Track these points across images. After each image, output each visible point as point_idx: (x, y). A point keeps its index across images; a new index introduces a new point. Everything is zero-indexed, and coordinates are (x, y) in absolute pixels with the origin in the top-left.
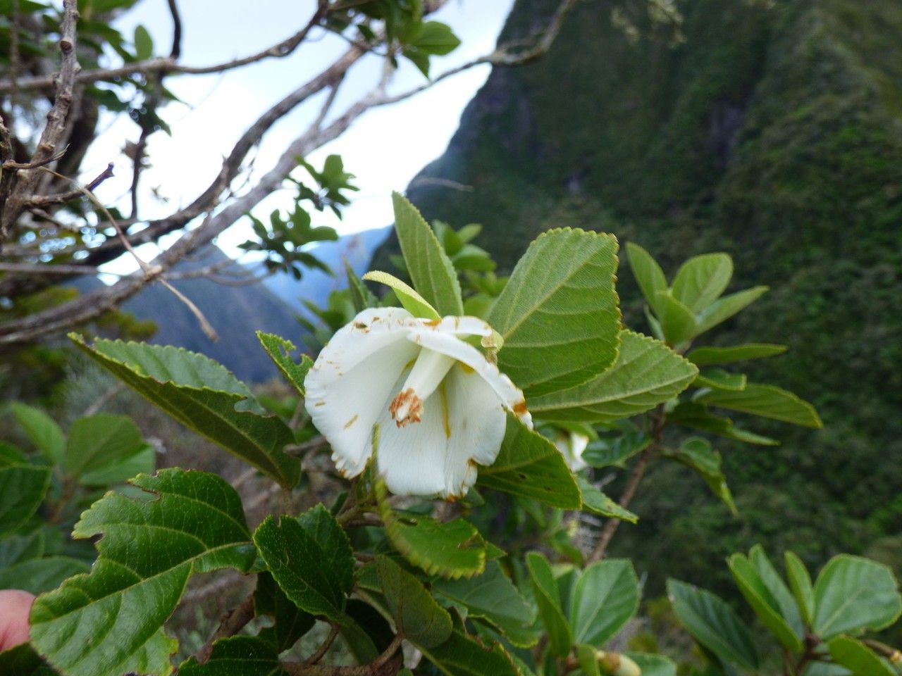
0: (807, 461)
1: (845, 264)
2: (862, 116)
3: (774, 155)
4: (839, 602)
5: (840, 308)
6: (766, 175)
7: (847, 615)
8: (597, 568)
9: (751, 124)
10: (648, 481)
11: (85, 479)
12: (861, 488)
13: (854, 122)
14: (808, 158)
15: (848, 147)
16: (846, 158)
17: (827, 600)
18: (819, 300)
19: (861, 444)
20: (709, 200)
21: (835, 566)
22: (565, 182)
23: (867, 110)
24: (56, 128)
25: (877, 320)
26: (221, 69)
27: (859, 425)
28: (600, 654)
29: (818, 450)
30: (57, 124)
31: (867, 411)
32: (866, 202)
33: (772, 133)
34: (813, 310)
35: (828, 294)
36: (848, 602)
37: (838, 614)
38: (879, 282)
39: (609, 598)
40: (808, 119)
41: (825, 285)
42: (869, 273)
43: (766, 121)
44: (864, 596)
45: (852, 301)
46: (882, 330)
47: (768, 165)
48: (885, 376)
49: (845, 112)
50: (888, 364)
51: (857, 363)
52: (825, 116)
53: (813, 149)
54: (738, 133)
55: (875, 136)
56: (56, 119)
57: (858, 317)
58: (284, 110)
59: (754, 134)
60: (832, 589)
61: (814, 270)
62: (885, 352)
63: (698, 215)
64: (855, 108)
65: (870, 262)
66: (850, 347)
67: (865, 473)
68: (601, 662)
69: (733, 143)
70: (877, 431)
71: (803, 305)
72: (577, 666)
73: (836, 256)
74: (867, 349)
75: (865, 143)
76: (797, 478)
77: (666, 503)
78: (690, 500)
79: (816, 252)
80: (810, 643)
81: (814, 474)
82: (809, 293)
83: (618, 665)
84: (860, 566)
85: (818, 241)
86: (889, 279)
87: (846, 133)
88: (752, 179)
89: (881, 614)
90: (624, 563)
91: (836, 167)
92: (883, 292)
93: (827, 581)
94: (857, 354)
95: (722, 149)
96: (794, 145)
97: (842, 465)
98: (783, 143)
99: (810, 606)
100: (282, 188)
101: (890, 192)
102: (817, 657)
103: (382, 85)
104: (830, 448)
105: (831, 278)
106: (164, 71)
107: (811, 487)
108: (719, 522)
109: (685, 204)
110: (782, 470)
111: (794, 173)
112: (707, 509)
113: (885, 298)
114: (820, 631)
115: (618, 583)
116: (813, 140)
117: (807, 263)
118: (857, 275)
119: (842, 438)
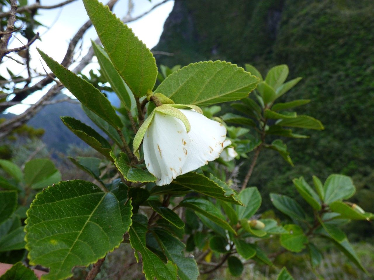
0: (316, 153)
1: (326, 73)
2: (328, 11)
3: (295, 31)
4: (332, 191)
5: (325, 91)
6: (292, 40)
7: (336, 196)
8: (244, 192)
9: (284, 18)
10: (256, 169)
11: (34, 187)
12: (337, 161)
13: (325, 14)
14: (308, 31)
15: (324, 24)
16: (323, 29)
17: (328, 191)
18: (316, 89)
19: (336, 144)
20: (270, 52)
21: (330, 179)
22: (211, 50)
23: (330, 8)
24: (13, 19)
25: (339, 94)
26: (61, 5)
27: (335, 137)
28: (249, 222)
29: (320, 148)
30: (13, 18)
31: (338, 131)
32: (332, 47)
33: (293, 21)
34: (314, 93)
35: (320, 86)
36: (336, 191)
37: (332, 196)
38: (339, 79)
39: (250, 202)
40: (307, 14)
41: (319, 82)
42: (335, 76)
43: (290, 17)
44: (341, 188)
45: (329, 88)
46: (341, 98)
47: (292, 35)
48: (343, 116)
49: (322, 10)
50: (344, 112)
51: (333, 113)
52: (313, 12)
53: (310, 27)
54: (279, 23)
55: (334, 19)
56: (13, 15)
57: (332, 94)
58: (89, 25)
59: (286, 23)
60: (330, 187)
61: (314, 77)
62: (343, 107)
63: (266, 59)
64: (325, 7)
65: (335, 71)
66: (330, 106)
67: (338, 155)
68: (250, 224)
69: (278, 27)
70: (342, 138)
71: (310, 92)
72: (241, 227)
73: (322, 70)
74: (336, 106)
75: (330, 22)
76: (313, 160)
77: (264, 177)
78: (273, 174)
79: (314, 70)
80: (323, 207)
81: (319, 158)
82: (312, 86)
83: (256, 224)
84: (339, 178)
85: (315, 65)
86: (343, 77)
87: (322, 19)
88: (286, 42)
89: (347, 193)
90: (254, 188)
91: (319, 33)
92: (341, 83)
93: (328, 185)
94: (333, 109)
95: (273, 30)
96: (302, 25)
97: (330, 153)
98: (298, 25)
99: (323, 194)
100: (92, 62)
101: (341, 41)
102: (326, 211)
103: (129, 13)
104: (325, 147)
105: (321, 79)
106: (34, 11)
107: (319, 163)
108: (285, 181)
109: (261, 55)
110: (307, 158)
111: (303, 38)
112: (280, 177)
113: (342, 85)
114: (327, 202)
115: (253, 196)
116: (310, 23)
117: (311, 74)
118: (331, 77)
119: (329, 142)
